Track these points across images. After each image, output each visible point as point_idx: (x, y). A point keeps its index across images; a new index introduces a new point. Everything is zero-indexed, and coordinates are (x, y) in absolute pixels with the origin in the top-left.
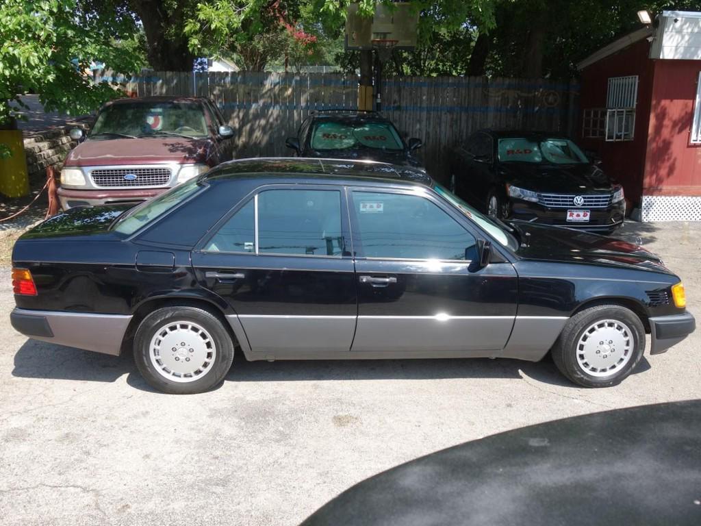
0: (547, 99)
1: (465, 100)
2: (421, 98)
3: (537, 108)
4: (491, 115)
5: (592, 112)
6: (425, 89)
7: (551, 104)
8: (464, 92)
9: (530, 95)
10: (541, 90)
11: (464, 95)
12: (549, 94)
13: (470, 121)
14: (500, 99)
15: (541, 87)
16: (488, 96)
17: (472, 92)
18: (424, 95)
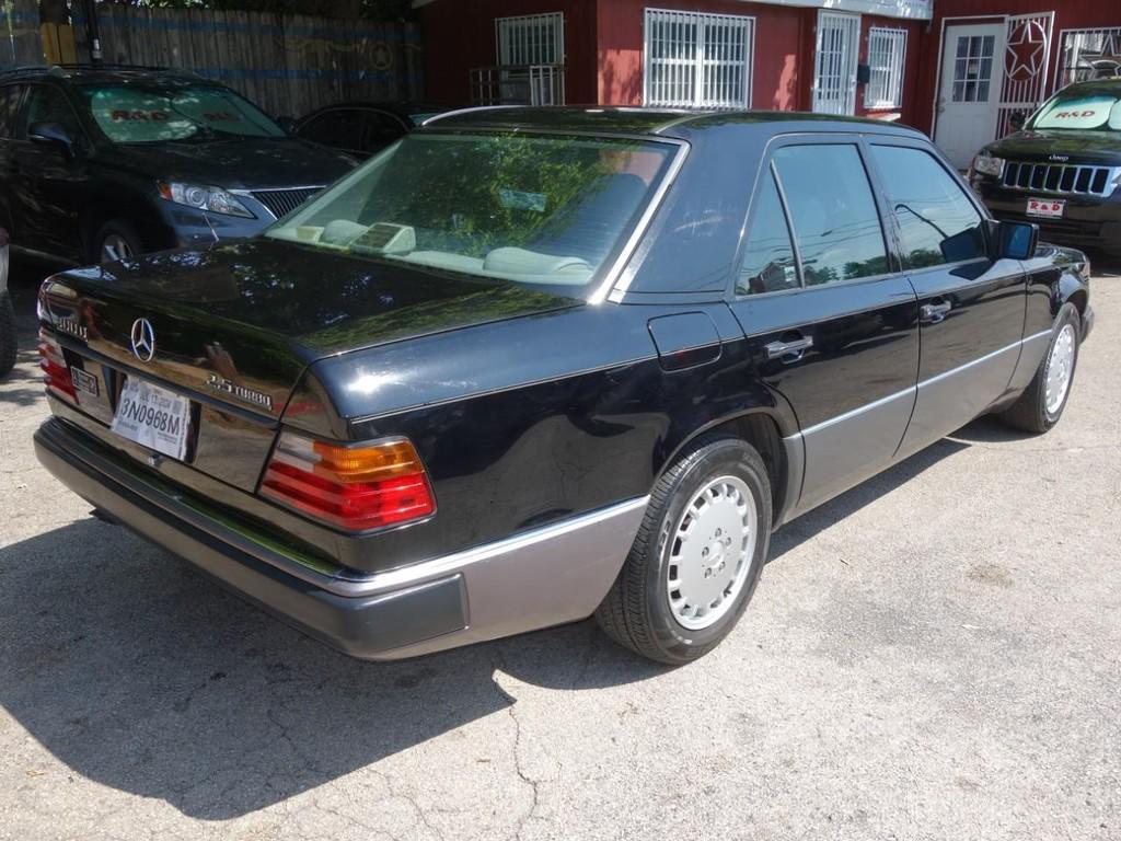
0: (375, 58)
1: (247, 54)
2: (170, 52)
3: (362, 74)
4: (294, 83)
5: (481, 73)
6: (174, 34)
7: (382, 65)
8: (243, 41)
9: (349, 49)
10: (364, 41)
11: (244, 47)
12: (376, 49)
13: (262, 93)
14: (304, 54)
15: (363, 36)
16: (284, 48)
17: (257, 42)
18: (175, 45)
